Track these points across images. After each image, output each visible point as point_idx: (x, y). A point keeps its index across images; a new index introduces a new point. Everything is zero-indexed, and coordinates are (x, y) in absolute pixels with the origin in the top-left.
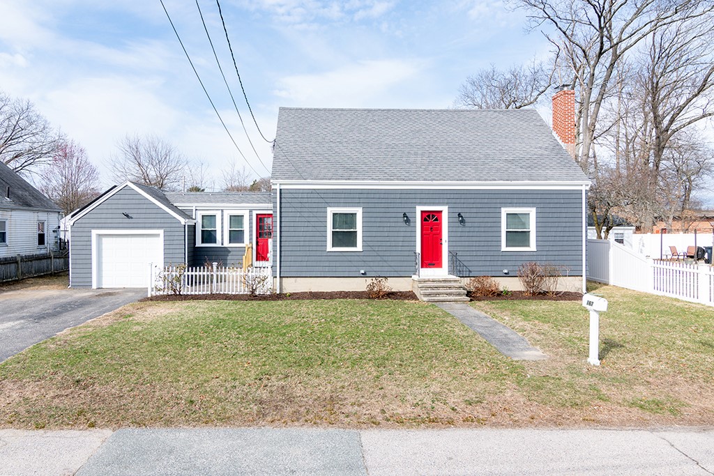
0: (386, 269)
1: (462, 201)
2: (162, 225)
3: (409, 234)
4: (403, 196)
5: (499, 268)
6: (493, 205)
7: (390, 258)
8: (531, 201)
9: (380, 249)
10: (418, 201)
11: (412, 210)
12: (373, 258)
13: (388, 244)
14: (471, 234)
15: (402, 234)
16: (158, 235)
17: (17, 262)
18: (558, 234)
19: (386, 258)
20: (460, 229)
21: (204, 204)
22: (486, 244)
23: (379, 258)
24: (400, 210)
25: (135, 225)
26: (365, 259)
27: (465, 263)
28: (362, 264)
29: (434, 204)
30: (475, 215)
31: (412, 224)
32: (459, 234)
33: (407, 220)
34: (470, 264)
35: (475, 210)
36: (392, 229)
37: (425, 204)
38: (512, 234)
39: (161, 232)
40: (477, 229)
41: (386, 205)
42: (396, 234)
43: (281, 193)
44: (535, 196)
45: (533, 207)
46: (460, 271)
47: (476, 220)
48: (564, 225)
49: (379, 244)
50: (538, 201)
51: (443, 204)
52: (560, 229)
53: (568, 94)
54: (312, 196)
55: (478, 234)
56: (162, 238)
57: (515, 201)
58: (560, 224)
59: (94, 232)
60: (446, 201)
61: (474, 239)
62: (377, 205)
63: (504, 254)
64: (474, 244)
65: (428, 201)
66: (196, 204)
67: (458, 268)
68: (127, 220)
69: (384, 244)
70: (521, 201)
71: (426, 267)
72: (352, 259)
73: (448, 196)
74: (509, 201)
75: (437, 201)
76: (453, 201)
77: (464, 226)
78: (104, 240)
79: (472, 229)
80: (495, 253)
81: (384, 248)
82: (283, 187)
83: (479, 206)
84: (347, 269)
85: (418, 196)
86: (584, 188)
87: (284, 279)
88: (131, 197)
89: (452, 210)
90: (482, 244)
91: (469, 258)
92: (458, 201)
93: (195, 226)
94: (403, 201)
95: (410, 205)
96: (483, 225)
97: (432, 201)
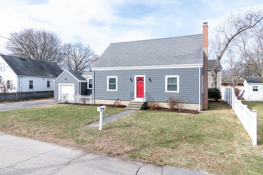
0: (125, 97)
1: (151, 73)
2: (74, 82)
3: (132, 85)
4: (130, 72)
5: (164, 99)
6: (162, 75)
7: (126, 94)
8: (177, 73)
9: (123, 90)
10: (135, 73)
11: (133, 77)
12: (121, 94)
13: (126, 89)
14: (154, 86)
15: (130, 85)
16: (73, 85)
17: (48, 92)
18: (189, 86)
19: (125, 94)
20: (150, 84)
21: (89, 76)
22: (159, 89)
23: (123, 94)
24: (129, 77)
25: (68, 82)
26: (118, 94)
27: (152, 97)
28: (117, 95)
29: (140, 74)
30: (155, 78)
31: (133, 82)
32: (149, 86)
33: (132, 80)
34: (153, 97)
35: (155, 77)
36: (127, 84)
37: (138, 75)
38: (170, 86)
39: (74, 84)
40: (156, 84)
41: (125, 75)
42: (128, 85)
43: (94, 72)
44: (179, 71)
45: (178, 75)
46: (150, 99)
47: (156, 80)
48: (191, 82)
49: (123, 89)
50: (180, 73)
51: (144, 74)
52: (189, 84)
53: (205, 27)
54: (103, 73)
55: (157, 86)
56: (74, 86)
57: (171, 73)
58: (190, 82)
59: (59, 84)
60: (145, 73)
61: (155, 87)
62: (122, 75)
63: (166, 93)
64: (155, 89)
65: (139, 73)
66: (87, 76)
67: (149, 98)
68: (66, 81)
69: (124, 89)
70: (173, 73)
71: (139, 98)
72: (115, 94)
73: (145, 72)
74: (168, 73)
75: (142, 73)
76: (147, 73)
77: (151, 83)
78: (62, 86)
79: (154, 84)
80: (163, 93)
81: (124, 90)
82: (95, 70)
83: (157, 75)
84: (113, 97)
85: (135, 72)
86: (200, 67)
87: (95, 99)
88: (67, 74)
89: (147, 77)
90: (158, 89)
91: (153, 95)
92: (149, 73)
93: (87, 83)
94: (130, 74)
95: (132, 75)
96: (158, 82)
97: (140, 73)
